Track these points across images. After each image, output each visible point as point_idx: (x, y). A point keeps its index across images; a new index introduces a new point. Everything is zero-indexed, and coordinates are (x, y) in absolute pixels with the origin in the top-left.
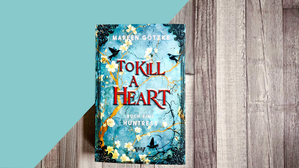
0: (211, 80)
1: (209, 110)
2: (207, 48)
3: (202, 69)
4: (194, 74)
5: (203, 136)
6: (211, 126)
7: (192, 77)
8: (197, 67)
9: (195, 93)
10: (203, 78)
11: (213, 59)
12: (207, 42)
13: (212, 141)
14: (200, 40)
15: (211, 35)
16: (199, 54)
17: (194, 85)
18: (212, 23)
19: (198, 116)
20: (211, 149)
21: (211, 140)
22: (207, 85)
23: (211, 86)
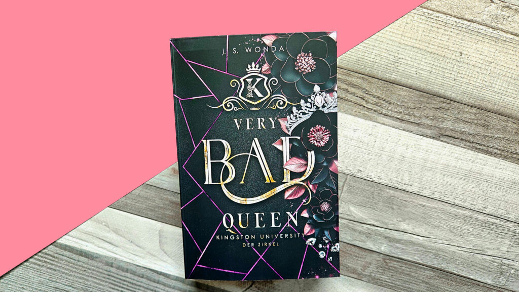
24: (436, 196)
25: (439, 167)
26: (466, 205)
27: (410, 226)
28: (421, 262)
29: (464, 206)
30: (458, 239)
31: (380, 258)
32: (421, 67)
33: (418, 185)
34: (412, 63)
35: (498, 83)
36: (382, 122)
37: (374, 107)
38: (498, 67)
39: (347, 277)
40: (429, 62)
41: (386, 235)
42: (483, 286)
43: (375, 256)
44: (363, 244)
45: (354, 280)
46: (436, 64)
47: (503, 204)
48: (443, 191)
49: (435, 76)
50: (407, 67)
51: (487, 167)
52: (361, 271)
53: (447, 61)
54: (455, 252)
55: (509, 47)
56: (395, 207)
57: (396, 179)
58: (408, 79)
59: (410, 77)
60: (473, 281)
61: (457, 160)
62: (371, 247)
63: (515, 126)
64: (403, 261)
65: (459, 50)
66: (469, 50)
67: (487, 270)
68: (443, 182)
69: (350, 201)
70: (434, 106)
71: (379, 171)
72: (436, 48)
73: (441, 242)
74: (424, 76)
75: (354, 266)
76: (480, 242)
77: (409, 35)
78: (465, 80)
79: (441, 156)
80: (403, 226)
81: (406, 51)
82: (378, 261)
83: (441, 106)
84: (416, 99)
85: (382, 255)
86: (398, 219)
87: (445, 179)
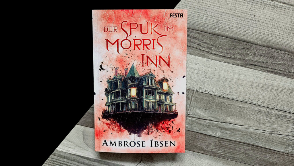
24: (247, 101)
25: (247, 83)
26: (265, 105)
27: (233, 119)
28: (241, 141)
29: (264, 106)
30: (261, 126)
31: (216, 140)
32: (232, 24)
33: (236, 95)
34: (227, 23)
35: (277, 32)
36: (212, 58)
37: (207, 50)
38: (276, 23)
39: (197, 153)
40: (237, 22)
41: (219, 126)
42: (279, 153)
43: (213, 139)
44: (205, 132)
45: (202, 154)
46: (241, 22)
47: (286, 103)
48: (251, 98)
49: (241, 30)
50: (224, 25)
51: (275, 82)
52: (205, 148)
53: (247, 20)
54: (261, 134)
55: (282, 11)
56: (223, 109)
57: (222, 92)
58: (225, 32)
59: (226, 31)
60: (273, 151)
61: (257, 78)
62: (211, 133)
63: (289, 56)
64: (231, 141)
65: (253, 14)
66: (259, 13)
67: (280, 143)
68: (250, 92)
69: (196, 107)
70: (241, 47)
71: (212, 87)
72: (240, 13)
73: (251, 128)
74: (235, 30)
75: (201, 146)
76: (275, 127)
77: (224, 7)
78: (258, 31)
79: (248, 77)
80: (229, 120)
81: (223, 16)
82: (215, 142)
83: (245, 47)
84: (231, 44)
85: (217, 138)
86: (225, 116)
87: (251, 90)
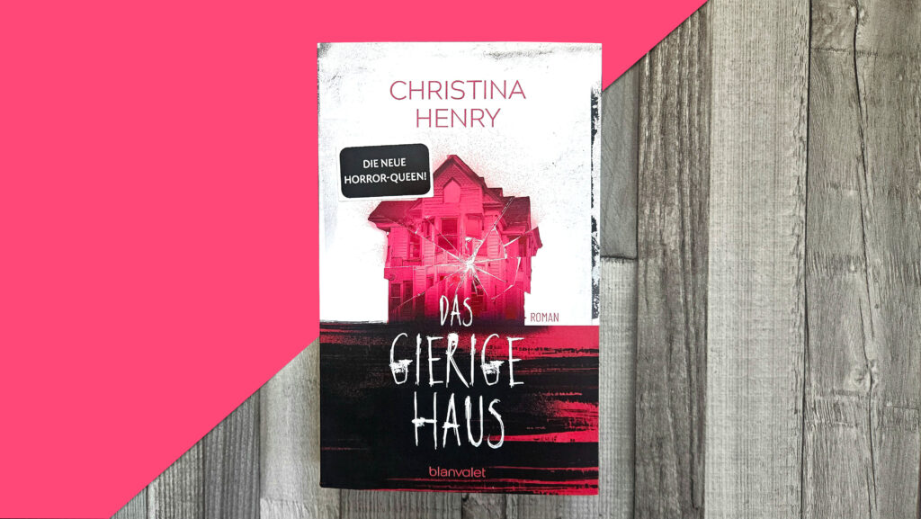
0: (690, 277)
1: (684, 375)
2: (681, 171)
3: (662, 240)
4: (636, 259)
5: (661, 458)
6: (689, 427)
7: (629, 267)
8: (647, 234)
9: (639, 321)
10: (663, 272)
11: (700, 208)
12: (681, 151)
13: (692, 472)
14: (657, 147)
15: (693, 129)
16: (652, 194)
17: (637, 295)
18: (697, 89)
19: (645, 395)
20: (688, 497)
21: (688, 470)
22: (679, 293)
23: (690, 297)
